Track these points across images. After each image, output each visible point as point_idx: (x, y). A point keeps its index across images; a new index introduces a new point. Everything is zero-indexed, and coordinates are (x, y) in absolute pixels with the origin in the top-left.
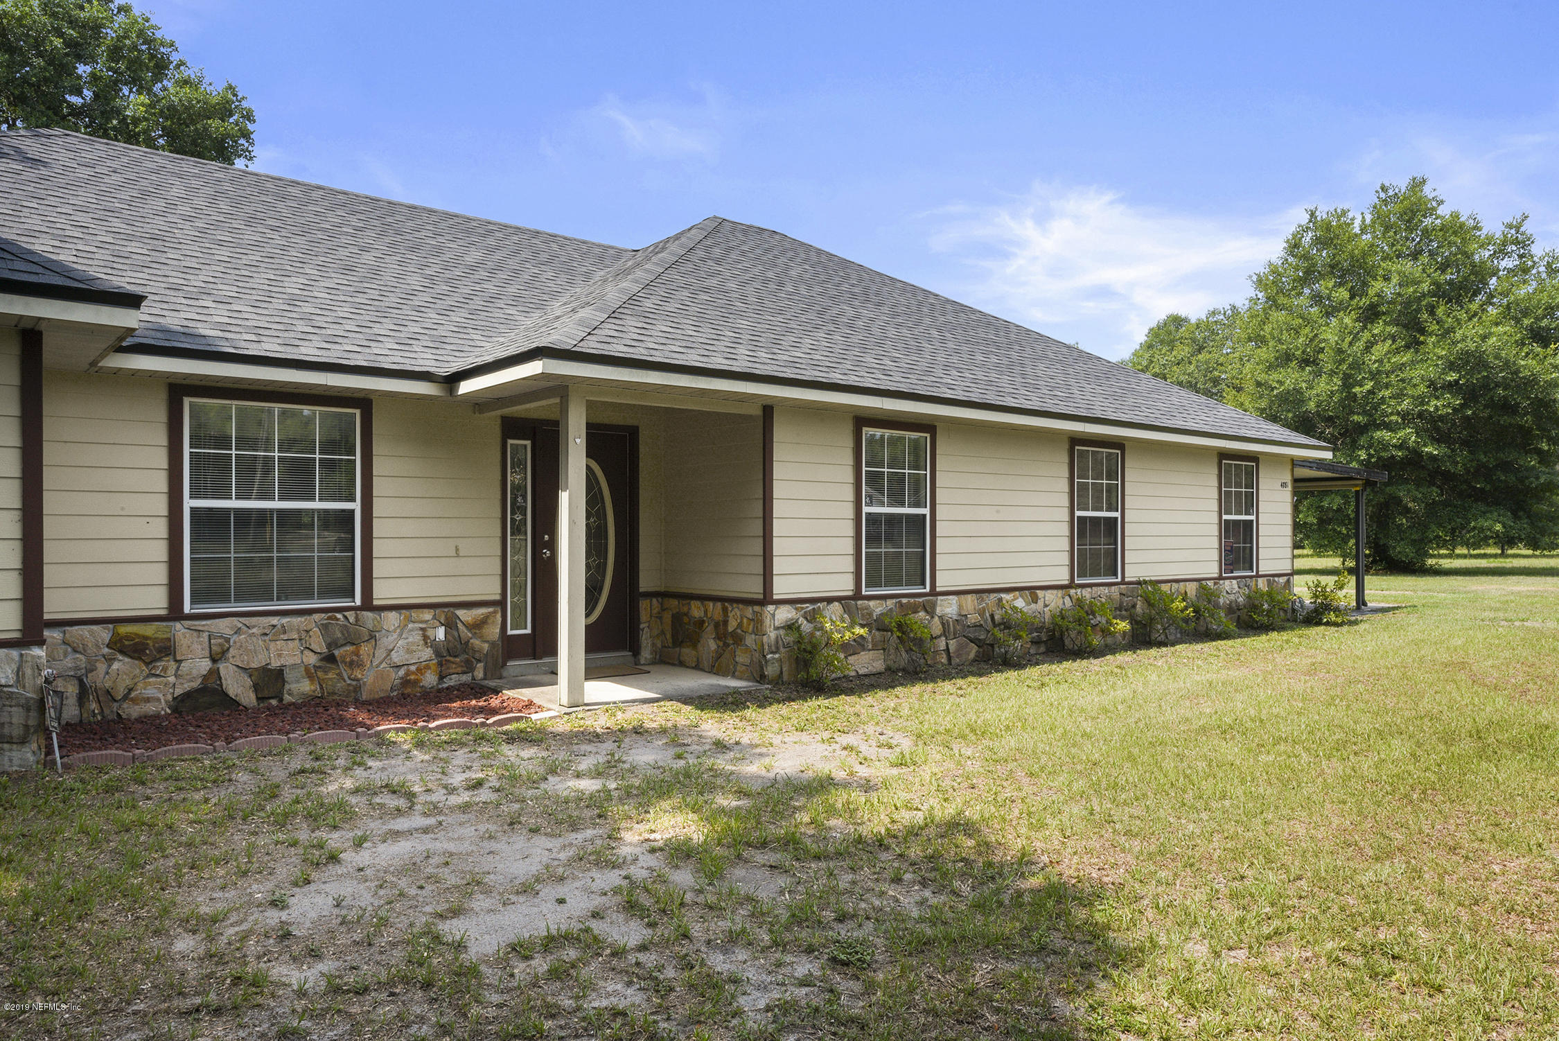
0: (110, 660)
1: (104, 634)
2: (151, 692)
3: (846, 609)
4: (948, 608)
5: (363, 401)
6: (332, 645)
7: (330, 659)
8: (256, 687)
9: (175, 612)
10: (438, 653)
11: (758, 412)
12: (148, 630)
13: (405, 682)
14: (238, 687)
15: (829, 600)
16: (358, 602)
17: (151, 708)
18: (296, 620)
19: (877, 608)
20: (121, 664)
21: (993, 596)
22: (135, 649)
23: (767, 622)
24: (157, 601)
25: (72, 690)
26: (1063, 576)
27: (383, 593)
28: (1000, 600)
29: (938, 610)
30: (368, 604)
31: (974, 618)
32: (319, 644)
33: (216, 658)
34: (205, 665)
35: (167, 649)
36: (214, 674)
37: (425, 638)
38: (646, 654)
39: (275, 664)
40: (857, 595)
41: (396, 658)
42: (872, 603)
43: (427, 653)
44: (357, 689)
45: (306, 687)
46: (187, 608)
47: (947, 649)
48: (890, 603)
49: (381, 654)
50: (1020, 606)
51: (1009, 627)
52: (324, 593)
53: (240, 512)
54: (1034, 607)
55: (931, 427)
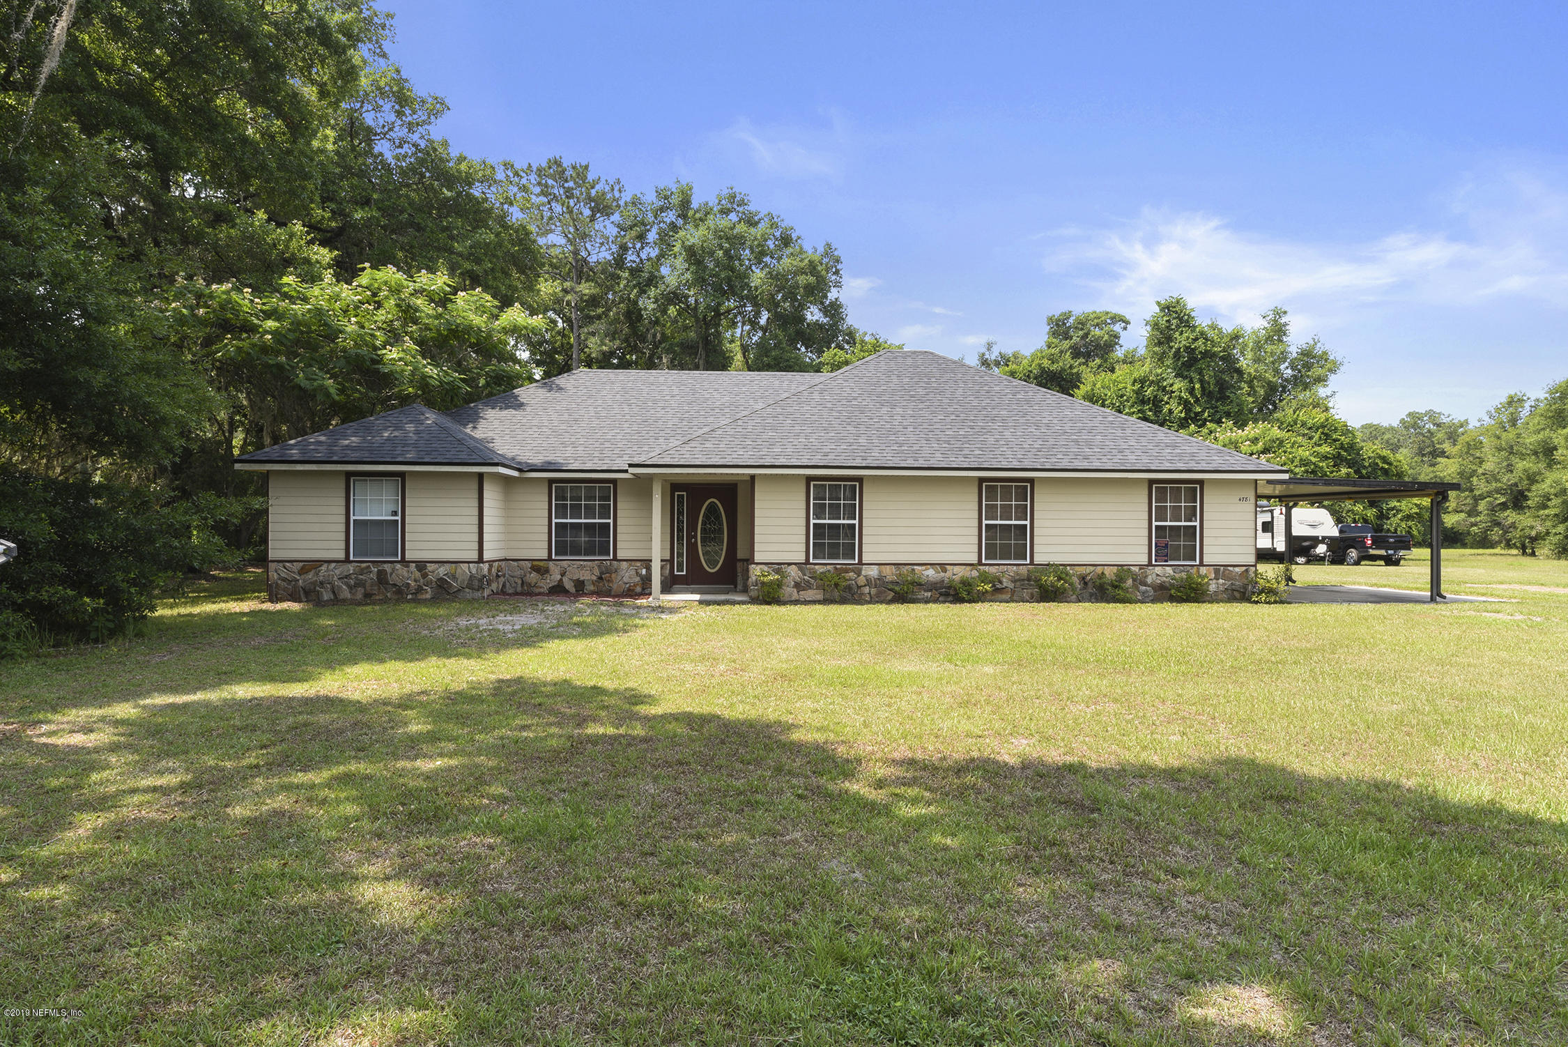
0: (530, 573)
1: (529, 564)
2: (542, 585)
3: (800, 569)
4: (873, 572)
5: (614, 481)
6: (602, 573)
7: (600, 578)
8: (575, 586)
9: (550, 559)
10: (642, 579)
11: (749, 478)
12: (541, 564)
13: (629, 590)
14: (569, 585)
15: (789, 564)
16: (612, 558)
17: (542, 590)
18: (589, 563)
19: (820, 569)
20: (534, 575)
21: (907, 567)
22: (536, 569)
23: (751, 572)
24: (544, 555)
25: (520, 582)
26: (971, 558)
27: (620, 555)
28: (913, 570)
29: (863, 573)
30: (615, 558)
31: (889, 578)
32: (597, 572)
33: (563, 574)
34: (559, 577)
35: (547, 571)
36: (561, 580)
37: (637, 573)
38: (740, 587)
39: (582, 579)
40: (807, 562)
41: (625, 580)
42: (817, 567)
43: (638, 579)
44: (610, 591)
45: (592, 588)
46: (553, 557)
47: (870, 593)
48: (829, 568)
49: (619, 578)
50: (931, 573)
51: (920, 584)
52: (600, 554)
53: (571, 524)
54: (943, 574)
55: (860, 479)
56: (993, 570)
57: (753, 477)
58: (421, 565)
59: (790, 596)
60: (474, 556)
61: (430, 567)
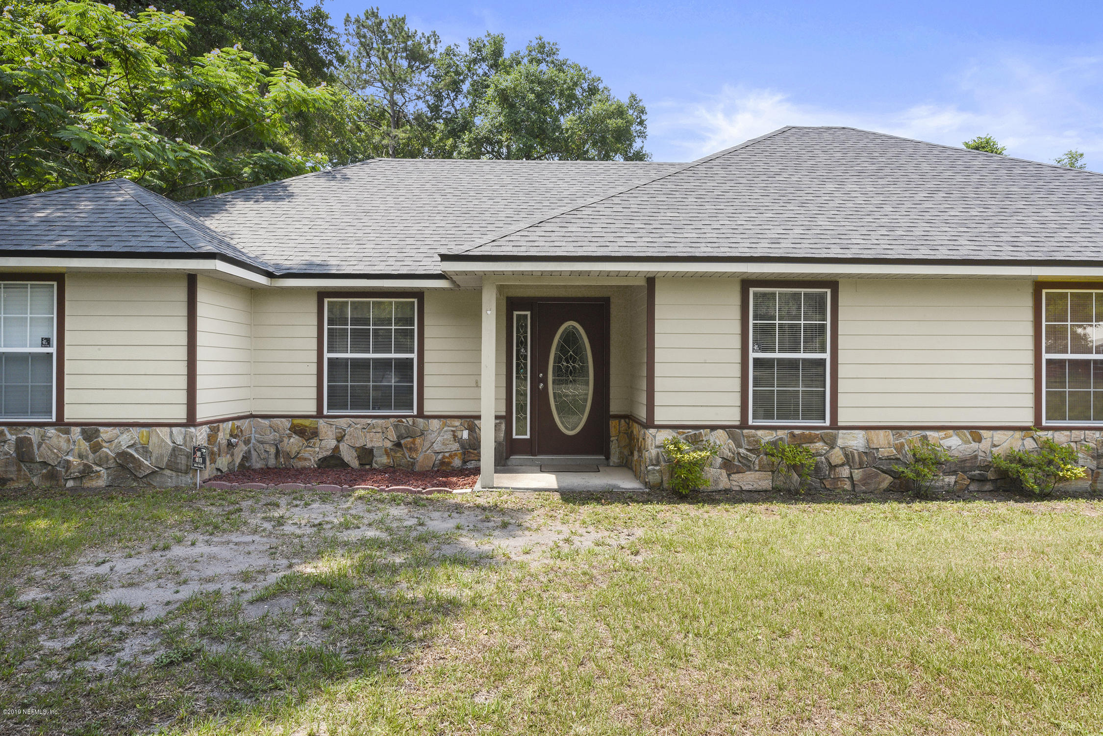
0: (290, 437)
1: (286, 423)
2: (306, 455)
3: (732, 436)
4: (856, 441)
5: (419, 294)
6: (400, 437)
7: (398, 445)
8: (359, 457)
9: (320, 415)
10: (463, 446)
11: (643, 283)
12: (307, 422)
13: (442, 463)
14: (349, 456)
15: (713, 428)
16: (415, 413)
17: (307, 464)
18: (380, 422)
19: (766, 437)
20: (295, 440)
21: (914, 433)
22: (299, 431)
23: (649, 441)
24: (310, 408)
25: (273, 450)
26: (1026, 418)
27: (430, 408)
28: (925, 438)
29: (840, 442)
30: (421, 414)
31: (884, 452)
32: (393, 435)
33: (340, 439)
34: (334, 443)
35: (315, 433)
36: (337, 448)
37: (455, 436)
38: (614, 459)
39: (369, 446)
40: (744, 425)
41: (437, 447)
42: (760, 433)
43: (455, 446)
44: (413, 464)
45: (385, 460)
46: (325, 412)
47: (851, 478)
48: (781, 433)
49: (427, 444)
50: (954, 444)
51: (938, 463)
52: (398, 407)
53: (353, 360)
54: (974, 445)
55: (832, 283)
56: (1061, 438)
57: (651, 281)
58: (90, 430)
59: (716, 482)
60: (180, 414)
61: (106, 433)
